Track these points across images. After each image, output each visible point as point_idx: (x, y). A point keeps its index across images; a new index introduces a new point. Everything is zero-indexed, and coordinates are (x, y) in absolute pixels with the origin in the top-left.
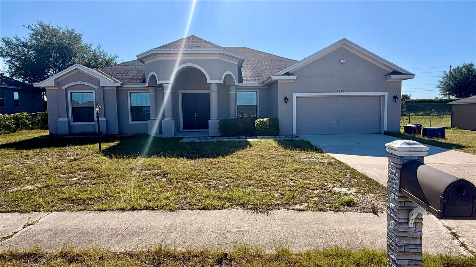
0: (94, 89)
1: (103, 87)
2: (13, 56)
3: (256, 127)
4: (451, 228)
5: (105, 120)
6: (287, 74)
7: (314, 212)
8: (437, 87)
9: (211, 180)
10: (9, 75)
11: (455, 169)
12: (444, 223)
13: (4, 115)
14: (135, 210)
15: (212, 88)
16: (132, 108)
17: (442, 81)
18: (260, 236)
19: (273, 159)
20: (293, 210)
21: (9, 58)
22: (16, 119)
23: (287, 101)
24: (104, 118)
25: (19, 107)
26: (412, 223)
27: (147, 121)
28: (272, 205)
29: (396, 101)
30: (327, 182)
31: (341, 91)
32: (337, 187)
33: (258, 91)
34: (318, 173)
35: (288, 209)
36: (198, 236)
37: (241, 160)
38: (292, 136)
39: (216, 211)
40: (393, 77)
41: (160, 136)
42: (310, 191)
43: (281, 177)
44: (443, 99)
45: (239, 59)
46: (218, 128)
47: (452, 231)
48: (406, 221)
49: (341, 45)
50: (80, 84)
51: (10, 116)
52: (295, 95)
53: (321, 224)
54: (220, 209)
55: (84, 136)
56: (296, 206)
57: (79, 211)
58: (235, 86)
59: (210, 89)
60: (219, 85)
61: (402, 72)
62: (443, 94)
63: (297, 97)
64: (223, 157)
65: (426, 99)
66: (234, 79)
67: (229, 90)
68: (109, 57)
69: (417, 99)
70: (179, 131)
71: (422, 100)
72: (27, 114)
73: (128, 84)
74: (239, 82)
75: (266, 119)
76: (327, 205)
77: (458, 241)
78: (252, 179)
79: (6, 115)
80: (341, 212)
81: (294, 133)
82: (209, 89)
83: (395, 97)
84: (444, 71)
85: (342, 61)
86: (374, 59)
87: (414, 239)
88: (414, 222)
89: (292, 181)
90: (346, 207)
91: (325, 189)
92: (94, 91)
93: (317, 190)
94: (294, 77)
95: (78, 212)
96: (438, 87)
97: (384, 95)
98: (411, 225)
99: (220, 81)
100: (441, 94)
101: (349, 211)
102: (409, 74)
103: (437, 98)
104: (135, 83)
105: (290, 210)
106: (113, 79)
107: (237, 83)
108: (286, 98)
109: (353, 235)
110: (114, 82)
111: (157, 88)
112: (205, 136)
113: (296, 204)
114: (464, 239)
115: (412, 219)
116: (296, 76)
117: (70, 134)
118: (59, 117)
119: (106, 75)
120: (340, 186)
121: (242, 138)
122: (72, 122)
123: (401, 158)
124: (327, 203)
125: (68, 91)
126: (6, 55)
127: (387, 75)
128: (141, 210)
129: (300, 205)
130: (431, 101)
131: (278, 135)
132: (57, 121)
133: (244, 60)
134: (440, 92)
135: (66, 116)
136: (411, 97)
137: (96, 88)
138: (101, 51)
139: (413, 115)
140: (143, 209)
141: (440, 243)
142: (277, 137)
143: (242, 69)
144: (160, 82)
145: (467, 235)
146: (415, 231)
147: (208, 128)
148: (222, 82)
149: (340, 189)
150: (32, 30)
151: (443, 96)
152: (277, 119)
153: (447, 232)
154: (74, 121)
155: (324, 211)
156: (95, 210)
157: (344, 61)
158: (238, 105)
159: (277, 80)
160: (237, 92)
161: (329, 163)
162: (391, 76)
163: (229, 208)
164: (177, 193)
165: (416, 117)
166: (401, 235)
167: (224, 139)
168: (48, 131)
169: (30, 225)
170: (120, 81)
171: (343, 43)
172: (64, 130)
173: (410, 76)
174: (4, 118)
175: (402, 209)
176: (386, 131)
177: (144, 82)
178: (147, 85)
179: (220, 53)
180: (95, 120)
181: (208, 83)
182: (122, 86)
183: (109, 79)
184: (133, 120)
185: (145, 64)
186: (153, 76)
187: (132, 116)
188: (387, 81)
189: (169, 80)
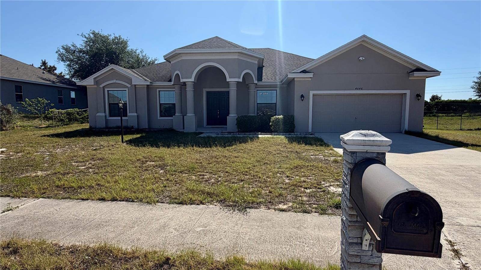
0: (127, 87)
1: (135, 85)
2: (71, 61)
3: (271, 124)
4: (454, 244)
5: (135, 115)
6: (304, 72)
7: (295, 213)
8: (471, 88)
9: (207, 174)
10: (69, 77)
11: (477, 172)
12: (447, 237)
13: (59, 110)
14: (115, 201)
15: (231, 86)
16: (161, 104)
17: (476, 81)
18: (223, 237)
19: (278, 155)
20: (273, 210)
21: (68, 63)
22: (69, 114)
23: (303, 99)
24: (136, 114)
25: (75, 104)
26: (366, 245)
27: (172, 116)
28: (252, 203)
29: (419, 100)
30: (324, 181)
31: (360, 89)
32: (334, 186)
33: (278, 89)
34: (319, 170)
35: (269, 209)
36: (157, 234)
37: (245, 156)
38: (307, 133)
39: (193, 206)
40: (416, 74)
41: (183, 131)
42: (303, 189)
43: (278, 173)
44: (478, 99)
45: (260, 59)
46: (236, 124)
47: (455, 247)
48: (359, 241)
49: (361, 41)
50: (116, 83)
51: (63, 111)
52: (312, 93)
53: (298, 228)
54: (198, 204)
55: (117, 130)
56: (280, 205)
57: (64, 199)
58: (254, 84)
60: (238, 82)
61: (427, 70)
62: (478, 95)
63: (314, 95)
65: (458, 100)
66: (253, 78)
67: (248, 88)
68: (151, 61)
69: (448, 99)
70: (203, 126)
71: (454, 100)
72: (78, 110)
73: (157, 82)
74: (258, 80)
75: (281, 117)
76: (314, 206)
77: (460, 261)
78: (247, 174)
79: (60, 110)
80: (326, 215)
81: (310, 130)
82: (229, 87)
83: (418, 95)
84: (479, 72)
85: (361, 58)
86: (395, 56)
87: (369, 267)
88: (370, 244)
89: (288, 178)
90: (334, 209)
91: (319, 188)
92: (127, 89)
93: (310, 188)
94: (311, 75)
95: (62, 200)
96: (473, 88)
97: (406, 93)
98: (365, 248)
99: (239, 79)
100: (475, 95)
101: (336, 215)
102: (434, 71)
103: (471, 99)
104: (163, 82)
105: (271, 210)
106: (143, 78)
107: (256, 82)
108: (302, 96)
109: (329, 244)
110: (144, 80)
111: (182, 87)
112: (223, 131)
113: (280, 203)
114: (468, 259)
115: (366, 240)
116: (313, 74)
117: (107, 127)
118: (98, 113)
119: (138, 75)
120: (338, 185)
122: (108, 117)
123: (352, 155)
124: (314, 204)
125: (106, 89)
126: (66, 60)
127: (409, 73)
128: (120, 201)
129: (285, 205)
130: (464, 102)
131: (293, 132)
132: (96, 116)
133: (264, 59)
134: (475, 92)
135: (104, 112)
136: (441, 98)
137: (129, 86)
138: (144, 55)
139: (443, 116)
140: (123, 201)
141: (434, 263)
142: (292, 133)
143: (263, 68)
144: (183, 80)
145: (473, 254)
146: (371, 255)
147: (226, 124)
148: (241, 80)
149: (336, 189)
150: (86, 37)
151: (477, 97)
152: (292, 117)
153: (448, 249)
154: (110, 116)
155: (307, 213)
156: (78, 199)
157: (364, 58)
158: (258, 103)
159: (294, 78)
160: (257, 90)
161: (334, 161)
162: (414, 74)
163: (208, 204)
164: (165, 186)
165: (447, 118)
166: (352, 260)
167: (240, 134)
168: (89, 124)
169: (9, 211)
170: (150, 80)
171: (363, 40)
172: (101, 124)
173: (435, 73)
174: (58, 113)
175: (353, 224)
176: (407, 130)
177: (170, 81)
178: (172, 83)
179: (239, 52)
180: (128, 115)
181: (227, 81)
182: (151, 84)
183: (140, 78)
184: (161, 116)
185: (171, 63)
186: (177, 75)
187: (161, 111)
188: (409, 79)
189: (191, 78)
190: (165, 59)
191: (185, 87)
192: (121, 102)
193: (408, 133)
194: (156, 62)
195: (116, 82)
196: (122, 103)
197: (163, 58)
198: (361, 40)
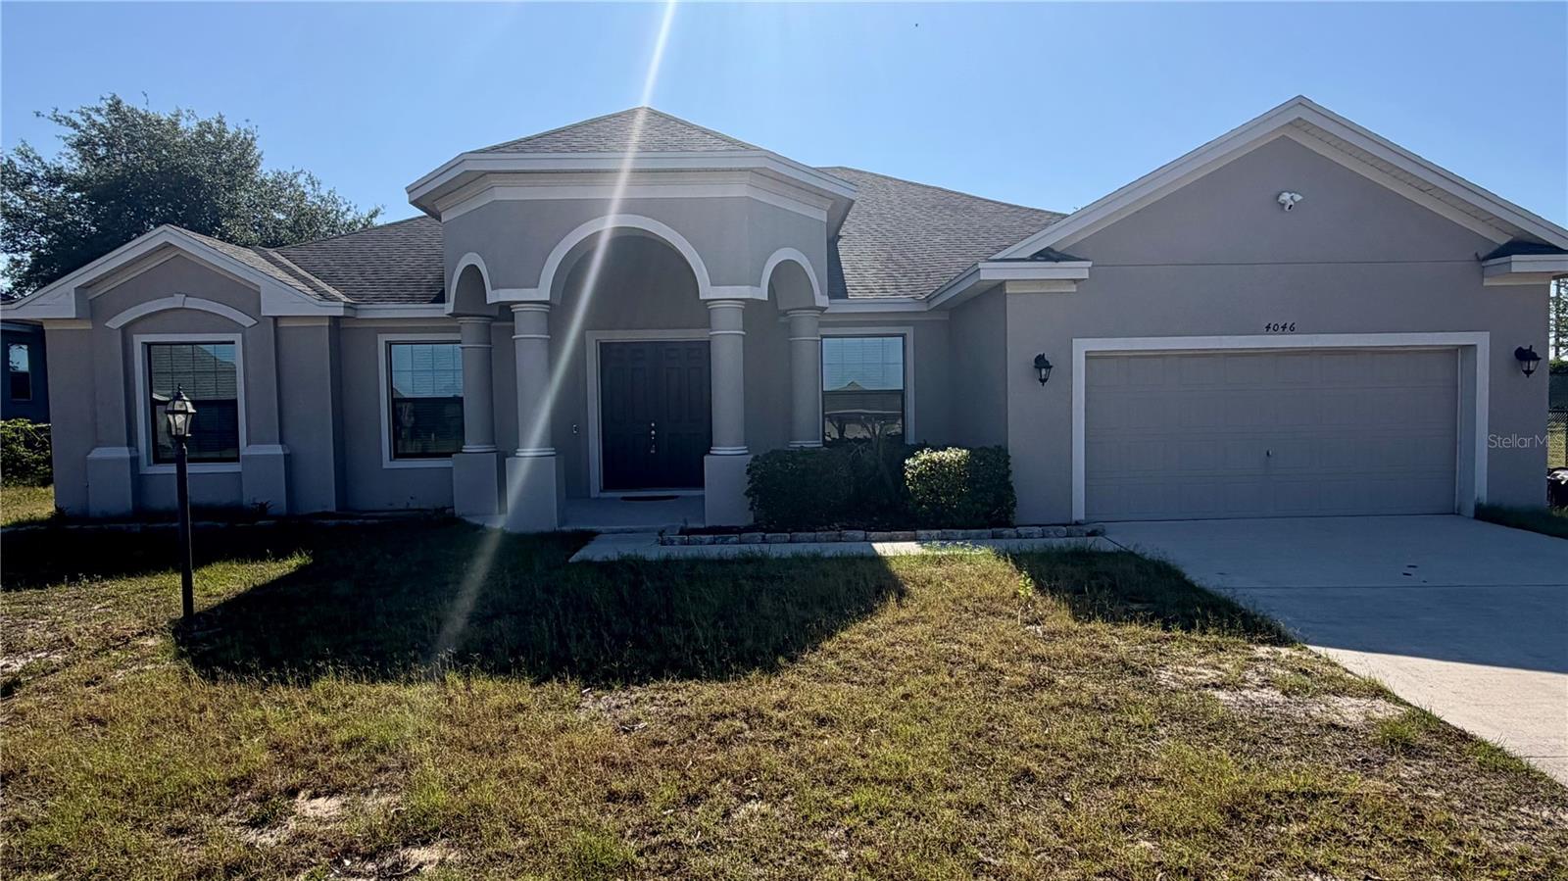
0: (237, 327)
1: (276, 319)
3: (911, 488)
5: (277, 455)
6: (1046, 255)
15: (719, 318)
16: (396, 403)
23: (1048, 373)
24: (279, 446)
25: (28, 398)
27: (451, 457)
29: (1528, 372)
31: (1284, 327)
33: (909, 331)
38: (1069, 527)
40: (1521, 263)
41: (498, 526)
45: (835, 199)
46: (745, 490)
49: (1285, 125)
50: (183, 309)
52: (1081, 347)
58: (816, 313)
59: (713, 325)
60: (750, 305)
61: (1554, 243)
63: (1089, 356)
64: (772, 669)
66: (810, 283)
67: (789, 328)
70: (589, 497)
72: (29, 426)
73: (379, 305)
74: (832, 295)
75: (951, 455)
81: (1080, 513)
82: (708, 325)
83: (1525, 355)
85: (1286, 197)
86: (1426, 190)
92: (239, 335)
94: (1080, 270)
97: (1475, 346)
99: (755, 289)
104: (406, 302)
106: (315, 288)
107: (822, 300)
108: (1041, 362)
110: (319, 297)
111: (494, 324)
116: (1090, 264)
117: (139, 511)
118: (98, 444)
119: (292, 273)
121: (853, 540)
122: (149, 465)
125: (135, 337)
127: (1486, 259)
131: (1009, 525)
132: (86, 459)
133: (853, 201)
135: (125, 441)
137: (248, 322)
142: (1007, 531)
143: (839, 244)
144: (498, 295)
148: (762, 294)
152: (1001, 455)
154: (158, 462)
157: (1298, 198)
158: (825, 388)
159: (1002, 284)
160: (823, 337)
162: (1509, 262)
167: (773, 543)
170: (347, 296)
171: (1293, 117)
172: (113, 496)
176: (1485, 503)
177: (439, 298)
178: (449, 307)
179: (751, 170)
180: (241, 453)
181: (701, 298)
182: (350, 313)
183: (301, 286)
184: (397, 455)
185: (444, 220)
186: (472, 270)
187: (396, 435)
188: (1485, 284)
189: (537, 287)
190: (415, 203)
191: (510, 324)
192: (178, 405)
193: (1488, 514)
194: (378, 221)
195: (186, 306)
196: (185, 412)
197: (407, 196)
198: (1287, 122)
